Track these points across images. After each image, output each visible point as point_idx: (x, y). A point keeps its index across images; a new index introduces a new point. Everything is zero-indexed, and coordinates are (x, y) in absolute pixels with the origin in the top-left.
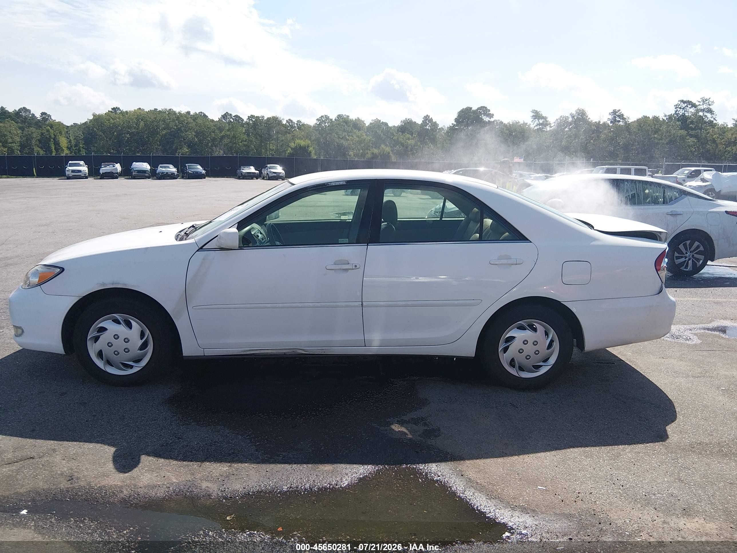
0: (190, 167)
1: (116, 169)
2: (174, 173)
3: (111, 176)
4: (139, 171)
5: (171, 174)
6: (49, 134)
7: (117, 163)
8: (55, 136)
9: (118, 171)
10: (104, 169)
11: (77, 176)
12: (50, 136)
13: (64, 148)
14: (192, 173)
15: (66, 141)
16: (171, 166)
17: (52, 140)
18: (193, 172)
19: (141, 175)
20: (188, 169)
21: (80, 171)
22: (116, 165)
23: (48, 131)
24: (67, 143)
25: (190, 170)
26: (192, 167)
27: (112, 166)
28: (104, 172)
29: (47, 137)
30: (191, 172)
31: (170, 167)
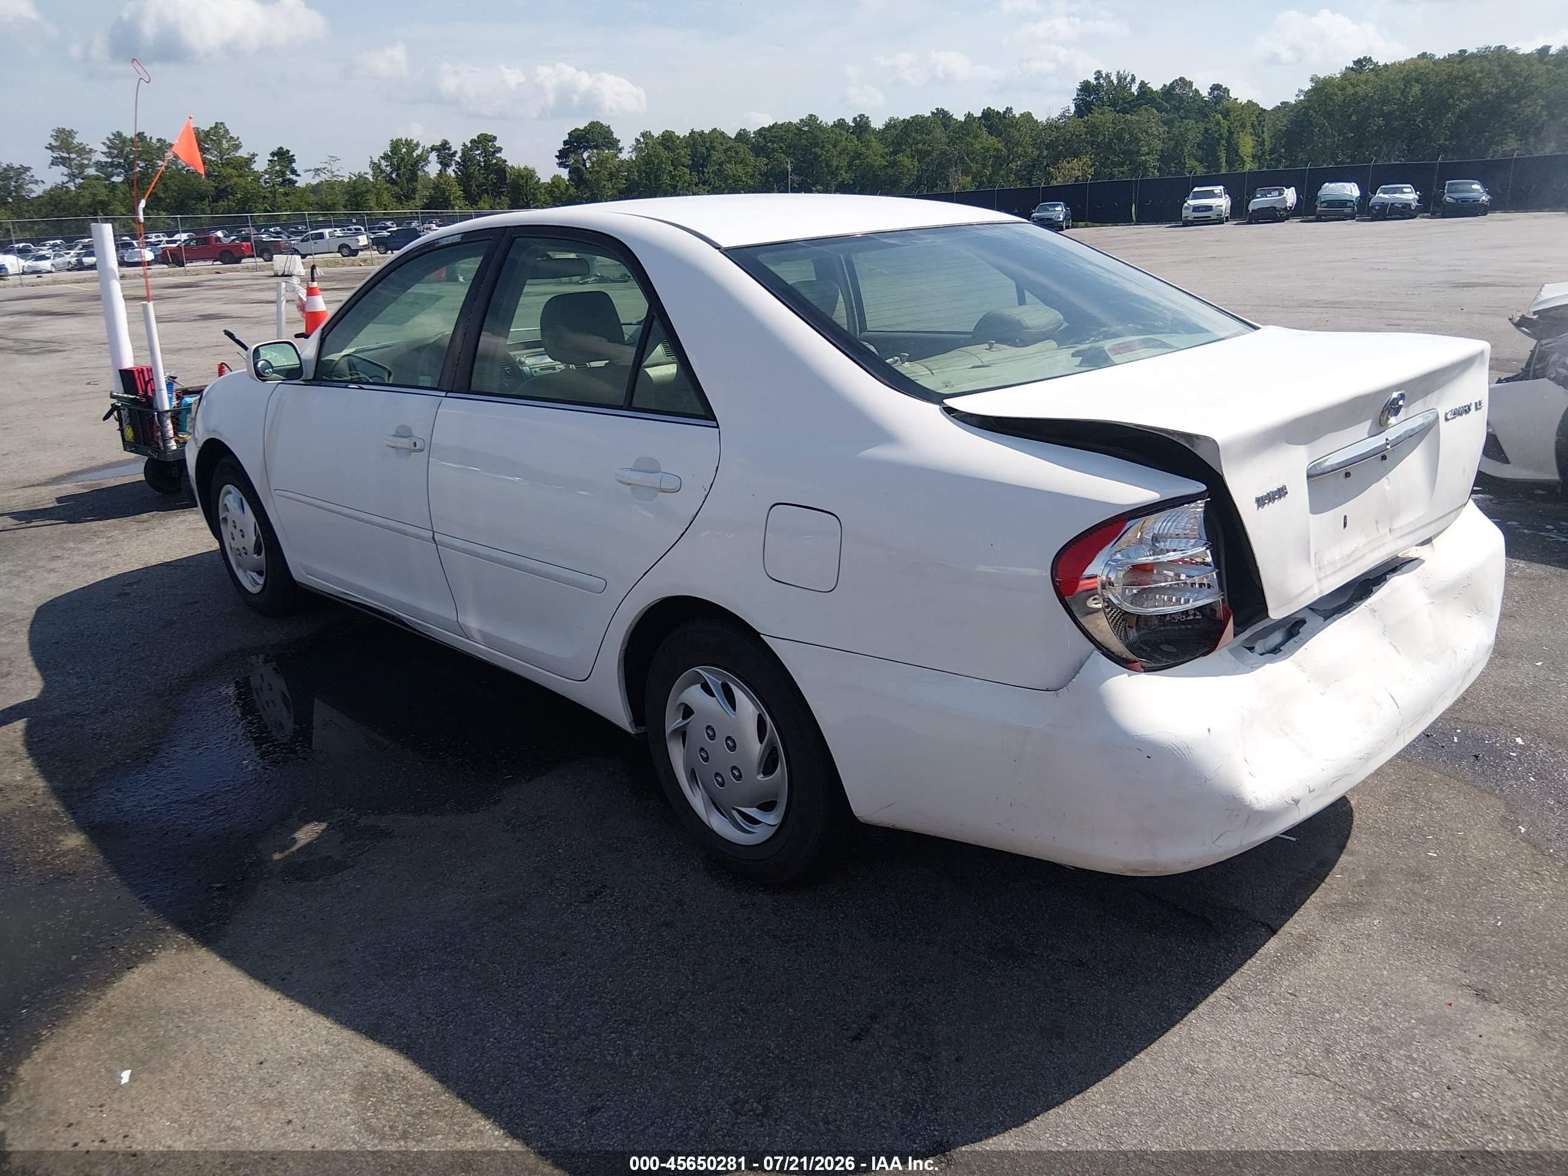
0: (1454, 187)
1: (1284, 201)
2: (1410, 205)
3: (1272, 215)
4: (1331, 203)
5: (1403, 207)
6: (1220, 130)
7: (1288, 188)
8: (1231, 133)
9: (1288, 204)
10: (1258, 202)
11: (1206, 218)
12: (1221, 135)
13: (1245, 158)
14: (1454, 201)
15: (1251, 143)
16: (1408, 188)
17: (1223, 142)
18: (1457, 200)
19: (1339, 211)
20: (1448, 192)
21: (1209, 208)
22: (1286, 190)
23: (1218, 123)
24: (1254, 147)
25: (1451, 195)
26: (1460, 188)
27: (1277, 193)
28: (1256, 208)
29: (1214, 137)
30: (1452, 200)
31: (1405, 190)
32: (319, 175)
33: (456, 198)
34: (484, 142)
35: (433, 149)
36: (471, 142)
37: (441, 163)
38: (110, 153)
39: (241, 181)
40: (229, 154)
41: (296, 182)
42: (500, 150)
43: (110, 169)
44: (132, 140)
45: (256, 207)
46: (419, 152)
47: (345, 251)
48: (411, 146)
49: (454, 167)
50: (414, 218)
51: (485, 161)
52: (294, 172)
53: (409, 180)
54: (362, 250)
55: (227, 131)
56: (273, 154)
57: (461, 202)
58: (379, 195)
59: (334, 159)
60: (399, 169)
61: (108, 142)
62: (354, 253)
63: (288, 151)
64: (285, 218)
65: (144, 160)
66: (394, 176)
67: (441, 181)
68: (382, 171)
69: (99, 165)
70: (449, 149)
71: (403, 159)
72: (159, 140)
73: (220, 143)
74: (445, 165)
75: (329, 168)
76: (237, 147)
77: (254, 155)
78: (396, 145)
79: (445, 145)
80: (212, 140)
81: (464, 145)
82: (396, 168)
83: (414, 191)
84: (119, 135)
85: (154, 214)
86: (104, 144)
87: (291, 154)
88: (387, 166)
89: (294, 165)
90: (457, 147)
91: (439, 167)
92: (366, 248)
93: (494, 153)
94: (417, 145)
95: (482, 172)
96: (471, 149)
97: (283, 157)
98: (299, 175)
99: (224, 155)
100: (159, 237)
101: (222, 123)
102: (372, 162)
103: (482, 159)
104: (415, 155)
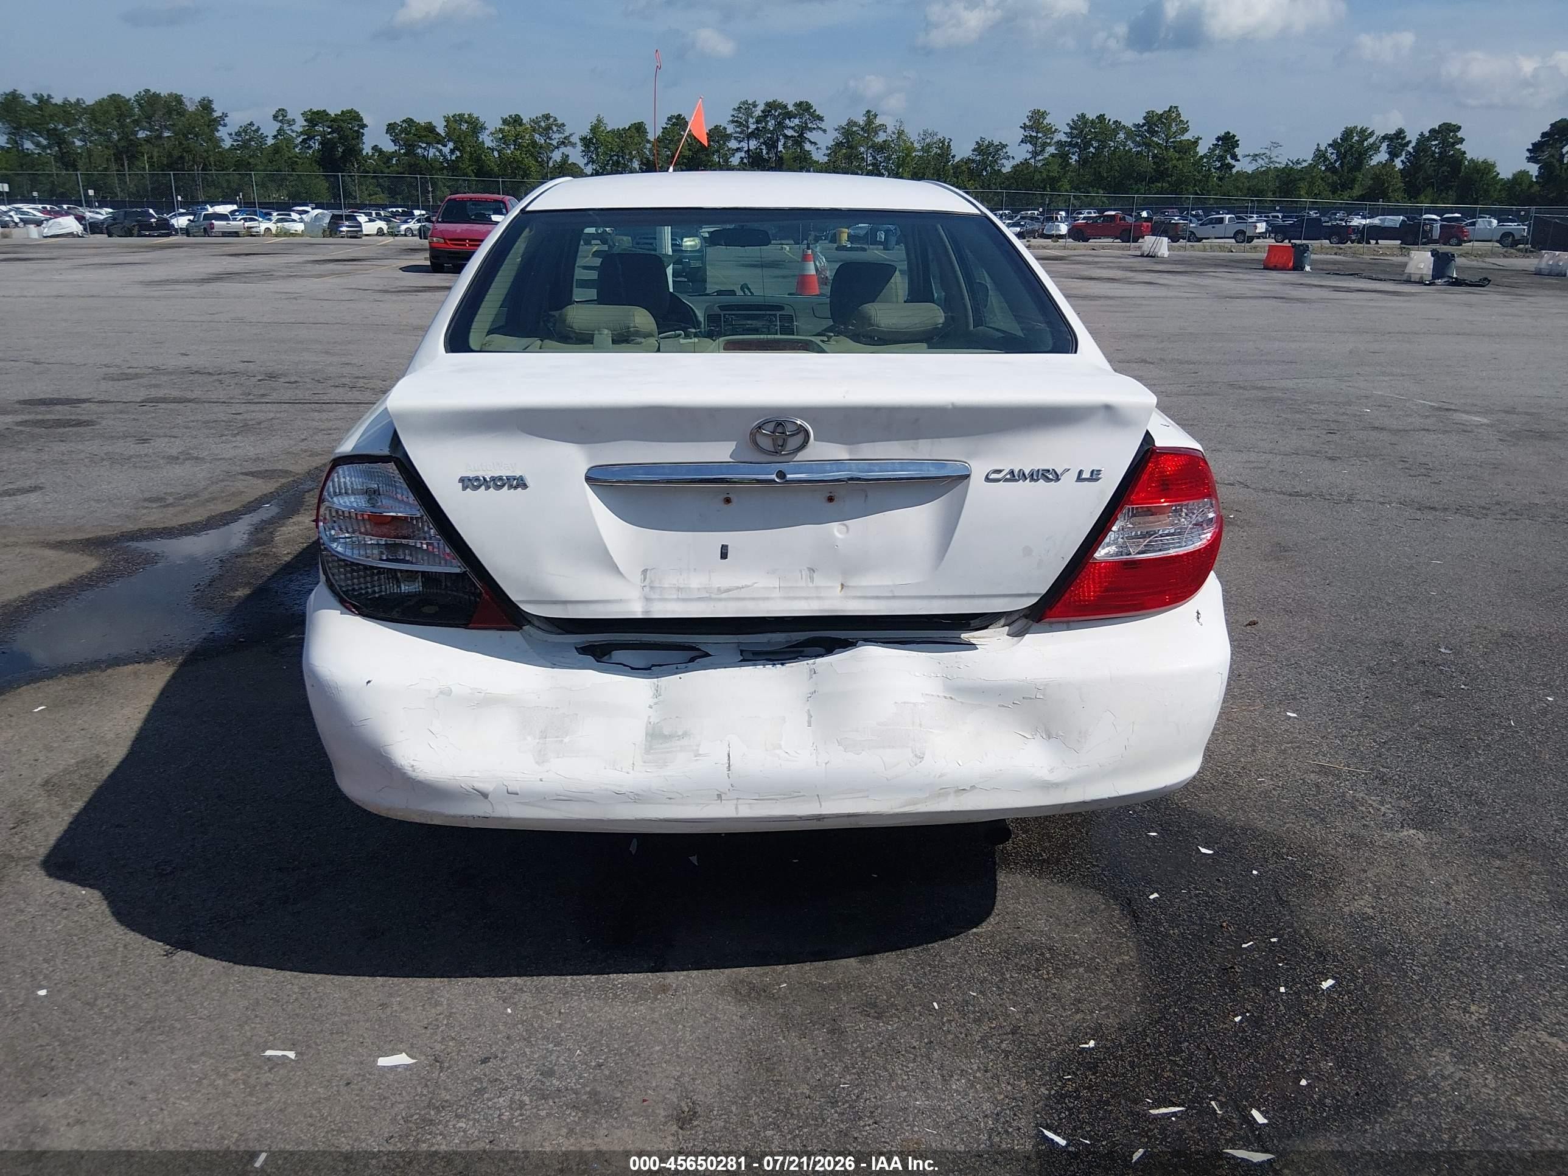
32: (1256, 161)
33: (1394, 191)
34: (1447, 133)
35: (1385, 138)
36: (1429, 132)
37: (1389, 153)
38: (1071, 133)
39: (1180, 164)
40: (1175, 137)
41: (1234, 166)
42: (1462, 140)
43: (1067, 148)
44: (1093, 121)
45: (1187, 190)
46: (1371, 140)
47: (1240, 237)
48: (1364, 134)
49: (1403, 158)
50: (1340, 209)
51: (1440, 153)
52: (1234, 157)
53: (1350, 170)
54: (1258, 238)
55: (1179, 115)
56: (1218, 139)
57: (1399, 195)
58: (1312, 183)
59: (1276, 145)
60: (1345, 157)
61: (1071, 123)
62: (1250, 239)
63: (1234, 136)
64: (1212, 201)
65: (1099, 141)
66: (1337, 164)
67: (1384, 172)
68: (1326, 159)
69: (1060, 144)
70: (1405, 137)
71: (1352, 147)
72: (1115, 122)
73: (1170, 125)
74: (1393, 155)
75: (1268, 153)
76: (1185, 130)
77: (1199, 138)
78: (1348, 134)
79: (1400, 134)
80: (1163, 123)
81: (1422, 135)
82: (1341, 156)
83: (1354, 181)
84: (1083, 116)
85: (1093, 192)
86: (1068, 124)
87: (1236, 138)
88: (1332, 154)
89: (1236, 150)
90: (1412, 136)
91: (1387, 156)
92: (1261, 236)
93: (1453, 144)
94: (1372, 134)
95: (1434, 163)
96: (1428, 139)
97: (1228, 142)
98: (1239, 160)
99: (1170, 138)
100: (1090, 213)
101: (1175, 107)
102: (1318, 150)
103: (1437, 150)
104: (1365, 144)
